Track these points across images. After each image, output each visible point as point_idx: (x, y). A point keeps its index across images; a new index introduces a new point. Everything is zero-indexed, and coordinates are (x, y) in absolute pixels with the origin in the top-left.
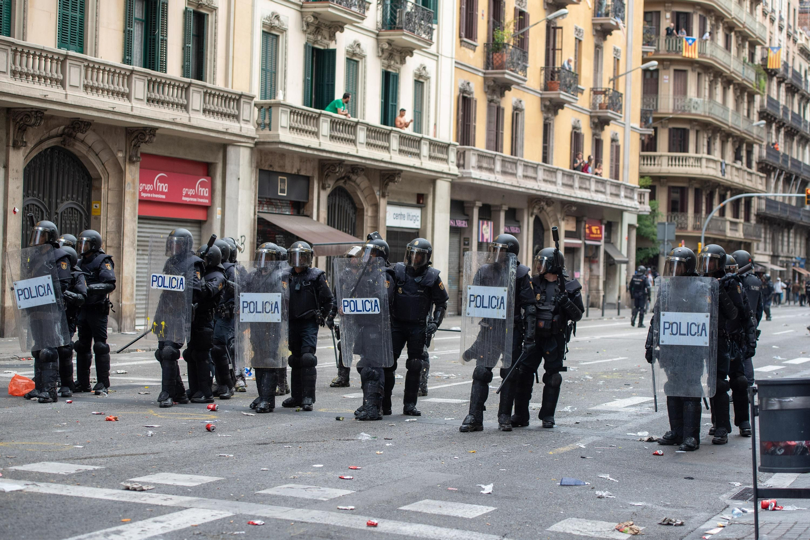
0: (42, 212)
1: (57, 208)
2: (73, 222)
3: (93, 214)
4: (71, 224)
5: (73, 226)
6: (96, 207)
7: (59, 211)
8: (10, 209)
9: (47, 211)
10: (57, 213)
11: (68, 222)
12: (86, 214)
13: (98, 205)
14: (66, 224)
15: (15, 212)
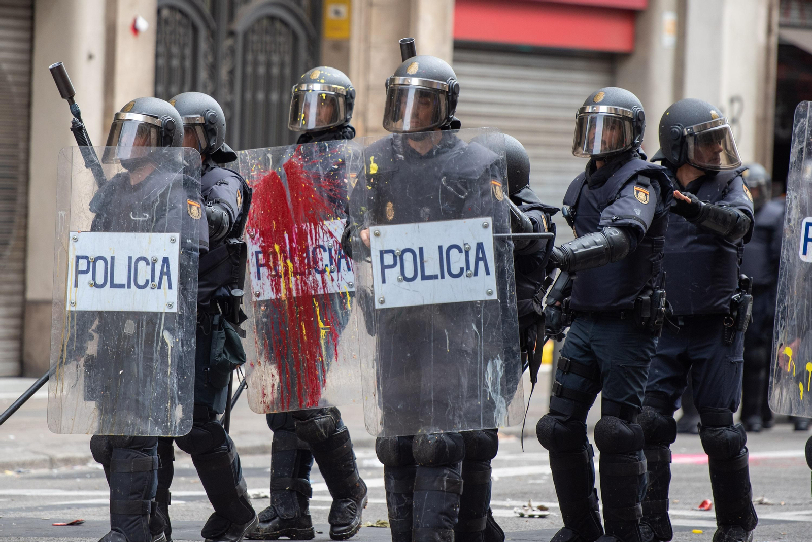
0: (195, 30)
1: (232, 16)
2: (275, 59)
3: (330, 34)
4: (269, 65)
5: (275, 71)
6: (337, 13)
7: (240, 26)
8: (123, 22)
9: (208, 26)
10: (232, 34)
11: (262, 58)
12: (308, 36)
13: (343, 9)
14: (256, 64)
15: (135, 30)
